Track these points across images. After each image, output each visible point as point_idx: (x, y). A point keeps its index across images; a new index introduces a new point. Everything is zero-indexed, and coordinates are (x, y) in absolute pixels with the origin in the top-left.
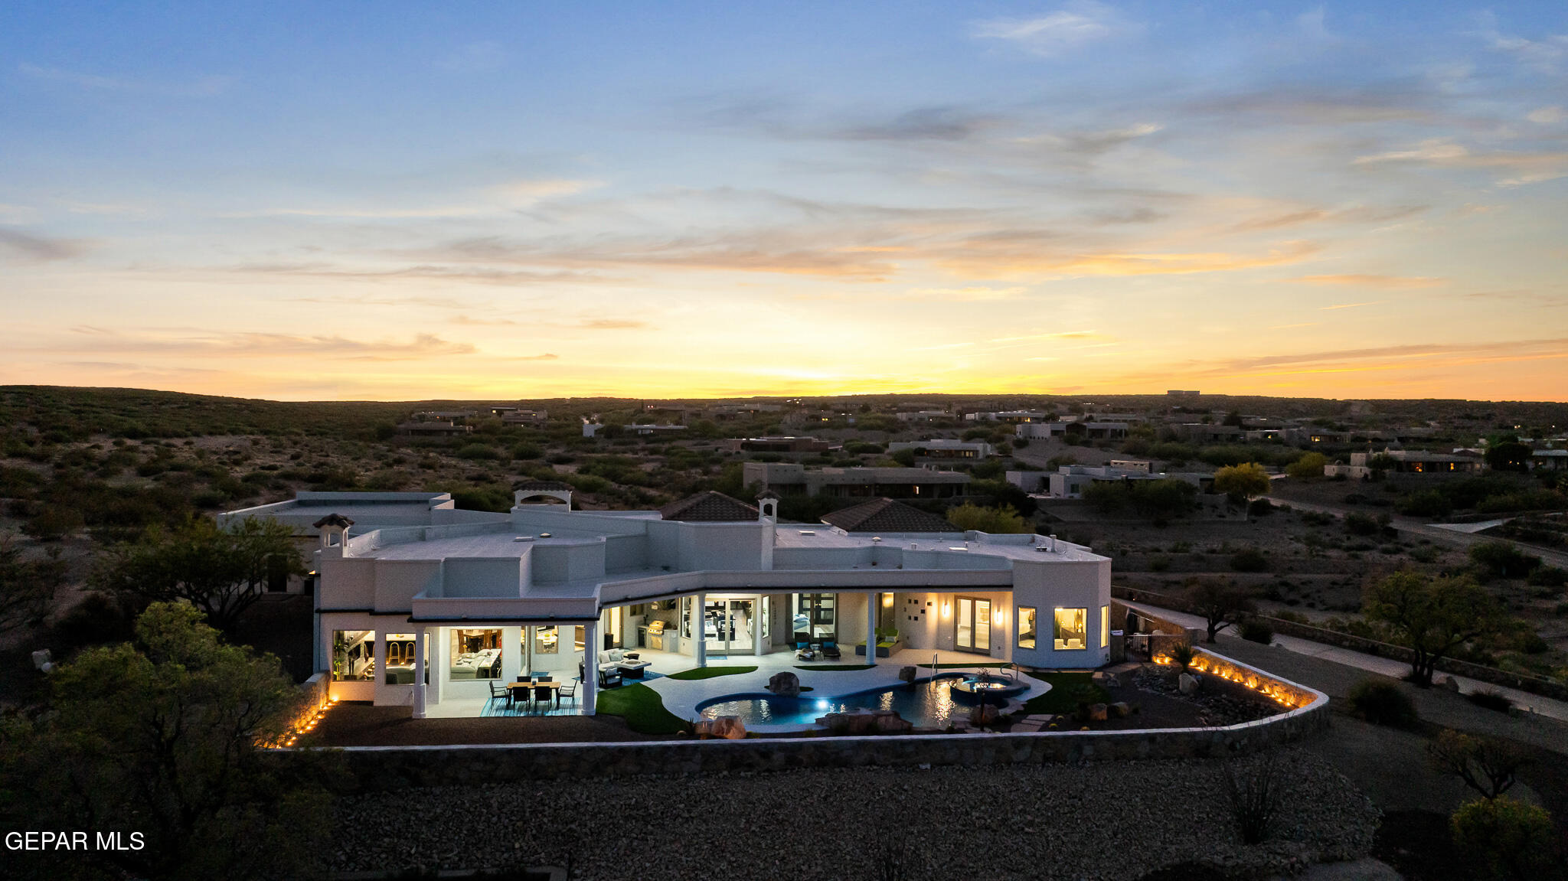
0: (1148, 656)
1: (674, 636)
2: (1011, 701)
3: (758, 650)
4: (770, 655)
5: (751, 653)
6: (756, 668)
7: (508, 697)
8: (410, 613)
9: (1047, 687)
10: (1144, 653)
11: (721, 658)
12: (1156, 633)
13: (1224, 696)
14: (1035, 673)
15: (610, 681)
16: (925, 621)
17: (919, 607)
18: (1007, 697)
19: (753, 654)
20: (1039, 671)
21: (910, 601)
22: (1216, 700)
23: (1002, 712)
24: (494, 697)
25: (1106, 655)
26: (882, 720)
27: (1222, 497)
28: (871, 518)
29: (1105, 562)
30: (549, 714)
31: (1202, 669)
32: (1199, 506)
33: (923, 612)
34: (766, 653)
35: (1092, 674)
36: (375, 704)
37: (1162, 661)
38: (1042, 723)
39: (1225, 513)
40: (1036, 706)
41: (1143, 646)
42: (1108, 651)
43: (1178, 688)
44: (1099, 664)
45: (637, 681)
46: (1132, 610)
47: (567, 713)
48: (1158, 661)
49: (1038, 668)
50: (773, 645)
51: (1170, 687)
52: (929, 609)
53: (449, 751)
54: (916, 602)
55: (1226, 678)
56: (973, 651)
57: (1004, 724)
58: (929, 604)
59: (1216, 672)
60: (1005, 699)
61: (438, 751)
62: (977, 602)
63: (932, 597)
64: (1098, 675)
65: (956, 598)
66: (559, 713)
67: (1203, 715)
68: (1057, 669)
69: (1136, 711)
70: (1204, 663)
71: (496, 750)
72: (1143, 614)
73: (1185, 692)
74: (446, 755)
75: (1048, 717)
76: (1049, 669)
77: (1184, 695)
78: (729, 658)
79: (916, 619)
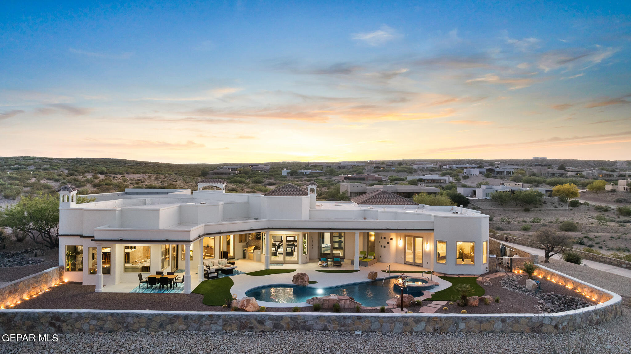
0: (510, 269)
1: (259, 253)
2: (425, 293)
3: (300, 261)
4: (307, 264)
5: (297, 263)
6: (295, 270)
7: (147, 282)
8: (93, 237)
9: (448, 284)
10: (508, 267)
11: (280, 265)
12: (515, 257)
13: (553, 293)
14: (445, 277)
15: (210, 275)
16: (389, 247)
17: (386, 241)
18: (425, 290)
19: (298, 263)
20: (447, 276)
21: (382, 238)
22: (548, 295)
23: (416, 299)
24: (140, 282)
25: (486, 268)
26: (343, 302)
27: (556, 199)
28: (371, 198)
29: (486, 217)
30: (167, 292)
31: (540, 277)
32: (545, 203)
33: (388, 243)
34: (305, 263)
35: (477, 278)
36: (83, 284)
37: (518, 272)
38: (439, 307)
39: (557, 206)
40: (438, 296)
41: (508, 263)
42: (487, 266)
43: (525, 287)
44: (482, 273)
45: (228, 275)
46: (503, 245)
47: (177, 292)
48: (516, 272)
49: (447, 274)
50: (309, 259)
51: (521, 286)
52: (391, 242)
53: (78, 313)
54: (385, 238)
55: (555, 282)
56: (414, 264)
57: (415, 306)
58: (392, 239)
59: (548, 279)
60: (422, 291)
61: (71, 313)
62: (416, 238)
63: (393, 235)
64: (480, 279)
65: (406, 236)
66: (172, 292)
67: (540, 304)
68: (457, 275)
69: (497, 301)
70: (542, 273)
71: (104, 313)
72: (509, 247)
73: (529, 289)
74: (76, 315)
75: (444, 303)
76: (453, 275)
77: (529, 291)
78: (284, 265)
79: (385, 247)
